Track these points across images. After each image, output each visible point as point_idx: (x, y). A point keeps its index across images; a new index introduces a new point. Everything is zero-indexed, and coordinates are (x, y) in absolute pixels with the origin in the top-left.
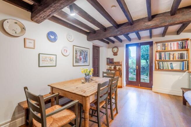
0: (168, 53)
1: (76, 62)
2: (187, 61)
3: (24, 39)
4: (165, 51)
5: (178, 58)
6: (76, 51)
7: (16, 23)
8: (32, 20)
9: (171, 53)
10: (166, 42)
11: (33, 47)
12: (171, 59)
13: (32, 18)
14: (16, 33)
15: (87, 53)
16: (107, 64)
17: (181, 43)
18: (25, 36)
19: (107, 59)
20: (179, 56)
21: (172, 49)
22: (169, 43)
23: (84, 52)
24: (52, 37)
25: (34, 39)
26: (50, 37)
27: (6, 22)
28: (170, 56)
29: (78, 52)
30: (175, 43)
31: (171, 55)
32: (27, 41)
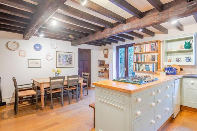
0: (143, 54)
1: (59, 64)
2: (156, 63)
3: (19, 51)
4: (141, 53)
5: (151, 60)
6: (59, 56)
7: (14, 43)
8: (24, 39)
9: (146, 55)
10: (141, 44)
11: (24, 55)
12: (146, 61)
13: (24, 38)
14: (14, 48)
15: (71, 57)
16: (99, 66)
17: (153, 45)
18: (19, 49)
19: (99, 61)
20: (151, 58)
21: (146, 51)
22: (144, 45)
23: (68, 56)
24: (38, 47)
25: (25, 50)
26: (36, 48)
27: (9, 43)
28: (144, 58)
29: (61, 56)
30: (149, 45)
31: (146, 57)
32: (21, 52)
